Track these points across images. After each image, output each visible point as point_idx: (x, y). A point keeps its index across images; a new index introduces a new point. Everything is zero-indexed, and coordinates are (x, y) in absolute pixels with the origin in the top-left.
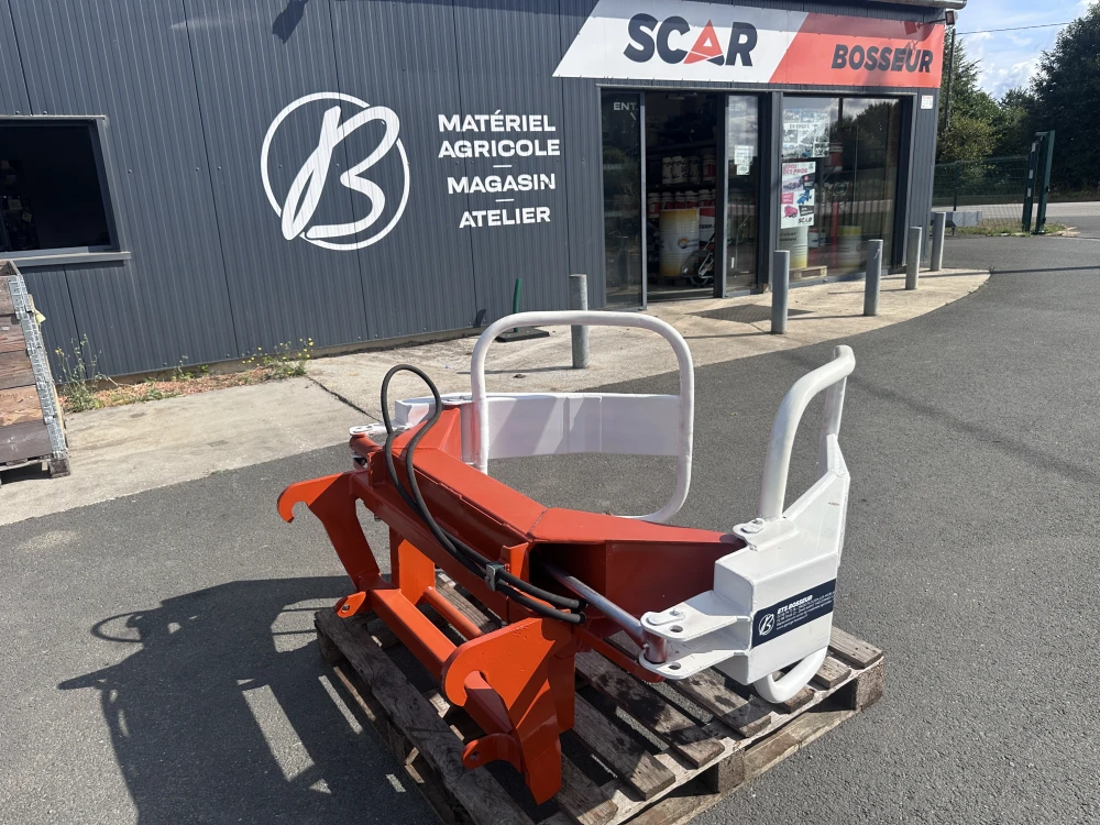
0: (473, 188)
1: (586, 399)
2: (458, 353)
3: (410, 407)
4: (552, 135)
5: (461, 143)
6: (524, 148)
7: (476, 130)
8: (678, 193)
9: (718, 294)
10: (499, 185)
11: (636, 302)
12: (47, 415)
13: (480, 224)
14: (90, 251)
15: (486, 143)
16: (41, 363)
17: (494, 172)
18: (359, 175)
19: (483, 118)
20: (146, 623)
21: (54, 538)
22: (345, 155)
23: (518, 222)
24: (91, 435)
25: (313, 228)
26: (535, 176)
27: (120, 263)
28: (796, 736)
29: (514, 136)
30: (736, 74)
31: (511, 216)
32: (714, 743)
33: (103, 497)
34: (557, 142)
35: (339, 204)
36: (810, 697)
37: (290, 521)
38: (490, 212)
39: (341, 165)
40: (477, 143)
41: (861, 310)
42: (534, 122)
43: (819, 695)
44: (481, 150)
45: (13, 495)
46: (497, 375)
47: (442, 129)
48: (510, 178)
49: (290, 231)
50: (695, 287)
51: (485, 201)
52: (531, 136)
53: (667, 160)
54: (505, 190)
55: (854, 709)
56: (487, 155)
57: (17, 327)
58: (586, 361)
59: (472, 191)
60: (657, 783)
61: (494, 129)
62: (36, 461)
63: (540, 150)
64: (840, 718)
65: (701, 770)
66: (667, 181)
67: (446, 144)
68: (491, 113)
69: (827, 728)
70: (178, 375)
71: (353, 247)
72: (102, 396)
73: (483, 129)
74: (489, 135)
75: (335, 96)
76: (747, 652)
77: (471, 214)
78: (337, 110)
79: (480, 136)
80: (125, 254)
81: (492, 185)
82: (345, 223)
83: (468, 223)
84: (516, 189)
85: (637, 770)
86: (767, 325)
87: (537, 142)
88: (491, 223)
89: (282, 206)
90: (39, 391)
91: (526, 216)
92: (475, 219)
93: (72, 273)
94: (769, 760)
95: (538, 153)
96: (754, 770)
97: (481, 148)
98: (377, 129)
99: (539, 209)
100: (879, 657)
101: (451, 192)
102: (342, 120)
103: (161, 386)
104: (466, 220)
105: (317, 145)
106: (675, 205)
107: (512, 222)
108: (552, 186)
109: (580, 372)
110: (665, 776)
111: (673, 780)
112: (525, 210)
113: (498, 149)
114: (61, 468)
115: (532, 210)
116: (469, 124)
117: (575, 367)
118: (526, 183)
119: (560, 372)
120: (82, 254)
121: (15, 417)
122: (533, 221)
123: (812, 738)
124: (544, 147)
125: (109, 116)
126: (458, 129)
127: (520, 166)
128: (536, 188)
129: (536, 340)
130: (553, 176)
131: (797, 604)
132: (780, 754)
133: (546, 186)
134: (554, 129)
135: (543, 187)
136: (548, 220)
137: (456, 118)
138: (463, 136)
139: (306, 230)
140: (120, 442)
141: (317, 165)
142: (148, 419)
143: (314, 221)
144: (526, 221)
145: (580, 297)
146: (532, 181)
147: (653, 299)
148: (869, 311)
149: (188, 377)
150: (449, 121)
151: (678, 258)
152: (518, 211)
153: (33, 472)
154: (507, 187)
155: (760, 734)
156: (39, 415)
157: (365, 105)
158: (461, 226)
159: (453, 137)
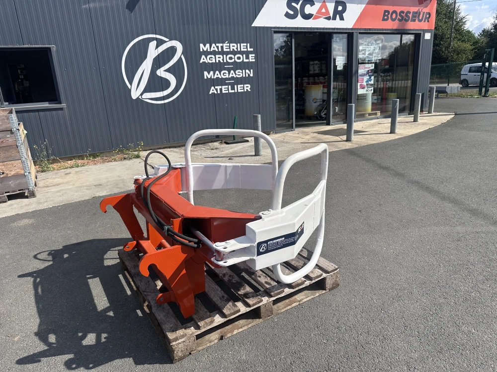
0: (216, 76)
1: (234, 166)
2: (208, 149)
3: (159, 168)
4: (251, 52)
5: (210, 56)
6: (239, 58)
7: (217, 50)
8: (316, 78)
9: (328, 124)
10: (227, 75)
11: (290, 127)
12: (26, 172)
13: (219, 92)
14: (49, 104)
15: (221, 56)
16: (23, 150)
17: (225, 69)
18: (165, 71)
19: (220, 45)
20: (55, 255)
21: (26, 221)
22: (159, 62)
23: (236, 91)
24: (47, 181)
25: (145, 94)
26: (244, 71)
27: (61, 109)
28: (299, 299)
29: (234, 53)
30: (337, 24)
31: (233, 88)
32: (259, 298)
33: (48, 206)
34: (254, 55)
35: (156, 83)
36: (303, 283)
37: (105, 212)
38: (223, 87)
39: (157, 66)
40: (217, 56)
41: (389, 131)
42: (243, 47)
43: (308, 283)
44: (219, 59)
45: (12, 205)
46: (221, 158)
47: (201, 50)
48: (232, 72)
49: (135, 95)
50: (320, 120)
51: (221, 82)
52: (242, 53)
53: (311, 63)
54: (230, 77)
55: (325, 290)
56: (222, 61)
57: (13, 135)
58: (260, 152)
59: (215, 77)
60: (232, 311)
61: (225, 50)
62: (22, 191)
63: (246, 59)
64: (318, 293)
65: (252, 308)
66: (311, 72)
67: (203, 57)
68: (223, 43)
69: (313, 297)
70: (87, 157)
71: (162, 102)
72: (55, 166)
73: (220, 50)
74: (222, 53)
75: (154, 36)
76: (255, 258)
77: (214, 87)
78: (155, 42)
79: (219, 53)
80: (64, 105)
81: (224, 74)
82: (159, 92)
83: (213, 92)
84: (235, 77)
85: (226, 307)
86: (345, 137)
87: (244, 55)
88: (224, 92)
89: (131, 84)
90: (23, 162)
91: (239, 88)
92: (217, 90)
93: (41, 113)
94: (285, 307)
95: (245, 60)
96: (278, 311)
97: (219, 58)
98: (173, 50)
99: (245, 86)
100: (336, 269)
101: (206, 78)
102: (157, 47)
103: (80, 162)
104: (212, 90)
105: (146, 57)
106: (315, 83)
107: (233, 91)
108: (252, 75)
109: (257, 157)
110: (236, 309)
111: (239, 311)
112: (239, 86)
113: (227, 58)
114: (32, 195)
115: (242, 86)
116: (214, 48)
117: (256, 155)
118: (240, 74)
119: (249, 157)
120: (46, 105)
121: (13, 173)
122: (243, 91)
123: (305, 300)
124: (247, 58)
125: (56, 46)
126: (209, 50)
127: (237, 66)
128: (244, 76)
129: (241, 144)
130: (252, 70)
131: (277, 240)
132: (290, 305)
133: (249, 75)
134: (252, 50)
135: (247, 76)
136: (249, 90)
137: (208, 45)
138: (211, 53)
139: (141, 95)
140: (58, 185)
141: (146, 67)
142: (71, 175)
143: (145, 91)
144: (239, 91)
145: (257, 124)
146: (242, 73)
147: (298, 126)
148: (392, 131)
149: (91, 158)
150: (205, 46)
151: (312, 107)
152: (236, 86)
153: (21, 196)
154: (231, 75)
155: (280, 296)
156: (23, 172)
157: (167, 40)
158: (210, 93)
159: (206, 53)
